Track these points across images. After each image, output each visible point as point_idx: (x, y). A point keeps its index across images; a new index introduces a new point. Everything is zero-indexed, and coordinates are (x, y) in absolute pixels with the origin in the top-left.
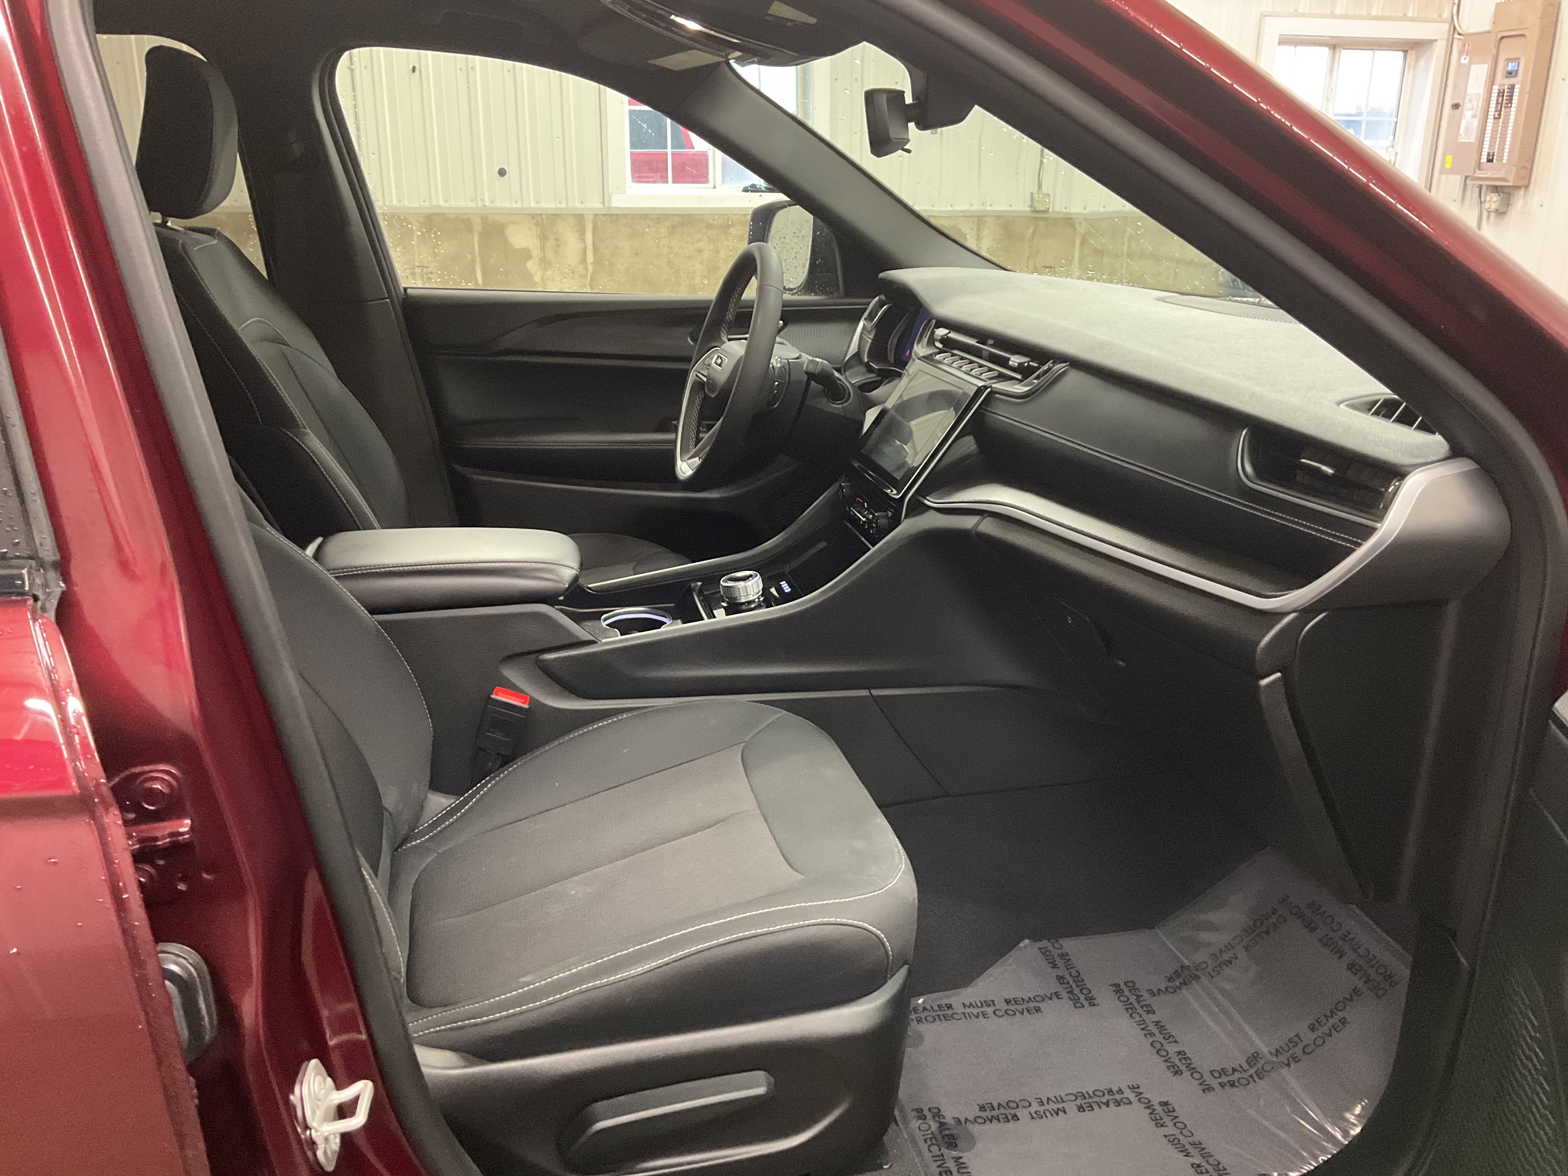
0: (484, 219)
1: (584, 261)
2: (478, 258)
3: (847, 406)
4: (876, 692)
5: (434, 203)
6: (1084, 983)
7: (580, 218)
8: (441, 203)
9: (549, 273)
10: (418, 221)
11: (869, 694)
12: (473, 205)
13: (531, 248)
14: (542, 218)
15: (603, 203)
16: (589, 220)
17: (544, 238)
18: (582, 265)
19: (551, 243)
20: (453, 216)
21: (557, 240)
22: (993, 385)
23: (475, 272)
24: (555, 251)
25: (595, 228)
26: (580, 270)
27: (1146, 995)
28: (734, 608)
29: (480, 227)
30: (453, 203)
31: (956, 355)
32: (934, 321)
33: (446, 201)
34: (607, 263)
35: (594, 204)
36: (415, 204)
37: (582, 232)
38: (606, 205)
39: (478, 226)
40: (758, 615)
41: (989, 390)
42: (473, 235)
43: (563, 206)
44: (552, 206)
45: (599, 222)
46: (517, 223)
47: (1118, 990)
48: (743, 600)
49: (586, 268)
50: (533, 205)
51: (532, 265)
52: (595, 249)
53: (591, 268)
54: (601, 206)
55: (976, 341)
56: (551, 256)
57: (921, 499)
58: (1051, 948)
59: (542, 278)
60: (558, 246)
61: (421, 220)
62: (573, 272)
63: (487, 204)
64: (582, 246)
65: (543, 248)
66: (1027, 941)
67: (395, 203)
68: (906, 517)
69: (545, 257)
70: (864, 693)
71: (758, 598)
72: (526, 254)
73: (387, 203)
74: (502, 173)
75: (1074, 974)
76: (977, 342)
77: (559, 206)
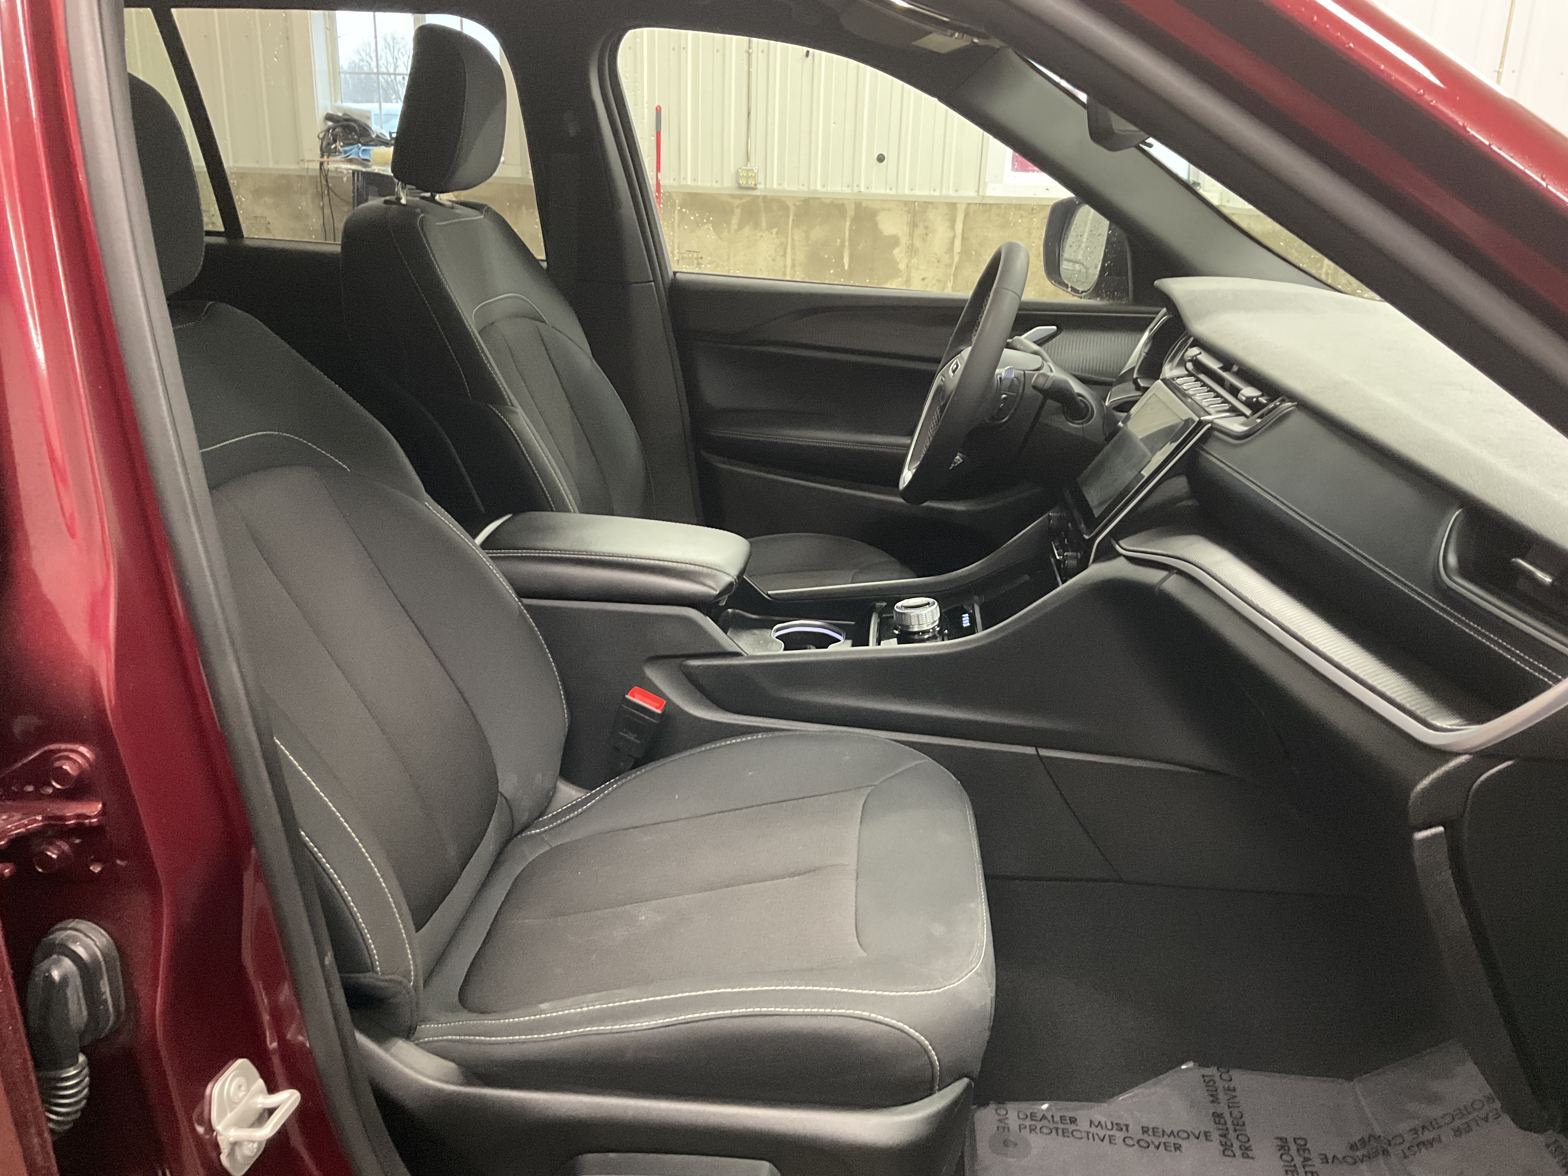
0: (858, 205)
1: (951, 250)
2: (847, 244)
3: (1087, 427)
4: (1044, 752)
5: (812, 188)
6: (1243, 1128)
7: (952, 206)
8: (819, 188)
9: (914, 261)
10: (794, 205)
11: (1036, 753)
12: (847, 190)
13: (899, 235)
14: (915, 205)
15: (978, 192)
16: (961, 209)
17: (914, 225)
18: (948, 256)
19: (920, 231)
20: (828, 201)
21: (926, 228)
22: (1216, 421)
23: (843, 258)
24: (923, 239)
25: (966, 215)
26: (946, 259)
27: (1316, 1161)
28: (906, 636)
29: (853, 213)
30: (829, 189)
31: (1201, 381)
32: (1192, 339)
33: (824, 186)
34: (974, 253)
35: (969, 193)
36: (794, 188)
37: (953, 221)
38: (981, 193)
39: (851, 212)
40: (930, 648)
41: (1210, 425)
42: (845, 221)
43: (937, 193)
44: (926, 193)
45: (971, 210)
46: (889, 210)
47: (1283, 1146)
48: (916, 629)
49: (952, 258)
50: (907, 192)
51: (898, 253)
52: (964, 239)
53: (956, 258)
54: (976, 194)
55: (1221, 365)
56: (918, 243)
57: (1114, 542)
58: (1217, 1079)
59: (907, 266)
60: (927, 234)
61: (797, 203)
62: (938, 261)
63: (862, 190)
64: (951, 234)
65: (911, 236)
66: (1191, 1064)
67: (775, 186)
68: (1094, 562)
69: (912, 245)
70: (1031, 750)
71: (933, 628)
72: (894, 241)
73: (768, 186)
74: (881, 159)
75: (1236, 1113)
76: (1220, 368)
77: (932, 193)
